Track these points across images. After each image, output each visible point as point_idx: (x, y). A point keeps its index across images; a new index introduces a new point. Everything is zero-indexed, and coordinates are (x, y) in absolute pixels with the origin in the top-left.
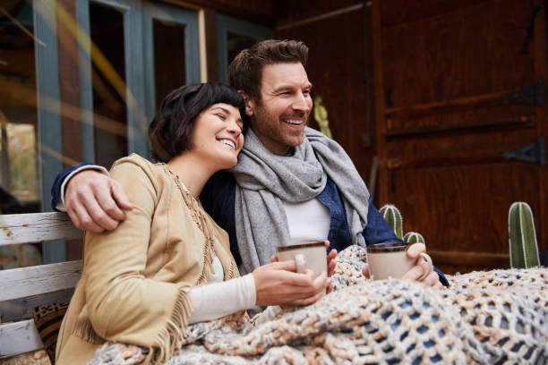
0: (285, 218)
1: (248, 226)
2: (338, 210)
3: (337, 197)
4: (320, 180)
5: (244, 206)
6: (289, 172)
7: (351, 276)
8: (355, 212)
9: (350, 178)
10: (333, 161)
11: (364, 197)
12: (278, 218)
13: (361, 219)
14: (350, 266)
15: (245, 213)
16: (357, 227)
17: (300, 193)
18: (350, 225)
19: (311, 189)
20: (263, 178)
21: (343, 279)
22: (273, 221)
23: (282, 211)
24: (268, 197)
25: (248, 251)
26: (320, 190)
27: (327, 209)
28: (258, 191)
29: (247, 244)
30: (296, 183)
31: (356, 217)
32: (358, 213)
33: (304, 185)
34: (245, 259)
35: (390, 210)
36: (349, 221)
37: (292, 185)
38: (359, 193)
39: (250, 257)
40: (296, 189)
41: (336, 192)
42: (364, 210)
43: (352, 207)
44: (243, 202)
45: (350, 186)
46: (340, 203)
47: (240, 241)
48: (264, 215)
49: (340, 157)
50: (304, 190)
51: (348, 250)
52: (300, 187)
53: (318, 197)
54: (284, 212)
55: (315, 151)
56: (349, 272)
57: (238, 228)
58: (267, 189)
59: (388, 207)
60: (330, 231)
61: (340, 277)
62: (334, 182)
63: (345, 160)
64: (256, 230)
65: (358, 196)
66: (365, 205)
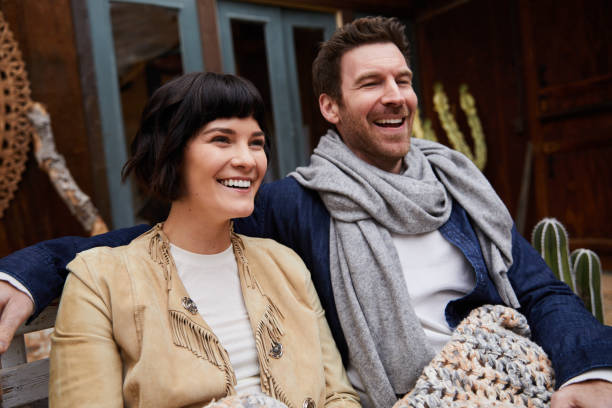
0: (396, 256)
1: (346, 271)
3: (468, 226)
4: (442, 203)
8: (493, 247)
9: (485, 201)
10: (460, 179)
11: (505, 227)
13: (503, 255)
15: (341, 253)
17: (411, 221)
19: (428, 215)
22: (377, 263)
23: (390, 247)
25: (349, 306)
26: (443, 219)
28: (355, 222)
29: (347, 296)
30: (407, 206)
31: (495, 252)
32: (498, 247)
33: (418, 208)
35: (550, 226)
37: (401, 210)
38: (498, 221)
39: (351, 315)
40: (407, 215)
41: (466, 219)
42: (507, 245)
43: (489, 240)
45: (485, 212)
47: (337, 291)
48: (365, 255)
49: (468, 174)
50: (418, 216)
52: (412, 211)
54: (395, 248)
57: (334, 272)
59: (547, 221)
62: (462, 208)
64: (357, 277)
65: (497, 225)
66: (507, 238)
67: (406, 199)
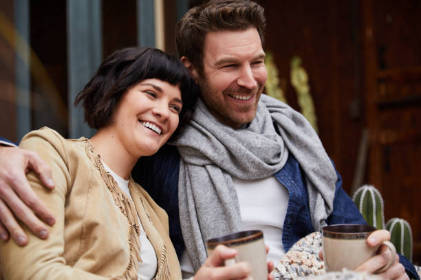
0: (236, 197)
1: (192, 206)
2: (298, 192)
3: (299, 177)
4: (279, 155)
5: (188, 184)
6: (240, 145)
7: (312, 266)
8: (319, 196)
9: (315, 156)
10: (297, 136)
11: (330, 180)
12: (227, 198)
13: (326, 204)
14: (310, 256)
15: (189, 191)
16: (320, 213)
17: (253, 170)
18: (312, 210)
19: (266, 165)
20: (210, 152)
21: (302, 270)
22: (220, 200)
23: (231, 190)
24: (216, 174)
25: (193, 236)
26: (278, 167)
27: (285, 189)
28: (204, 166)
29: (191, 227)
30: (248, 157)
31: (320, 201)
32: (323, 197)
33: (258, 160)
34: (189, 244)
35: (368, 192)
36: (311, 206)
37: (244, 161)
38: (325, 174)
39: (194, 242)
40: (249, 165)
41: (298, 171)
42: (330, 194)
43: (316, 190)
44: (187, 179)
45: (315, 165)
46: (301, 184)
47: (184, 223)
48: (210, 193)
49: (305, 132)
50: (258, 166)
51: (309, 238)
52: (253, 162)
53: (275, 175)
54: (235, 191)
55: (276, 124)
56: (309, 263)
57: (182, 208)
58: (214, 164)
59: (366, 188)
60: (287, 216)
61: (298, 267)
62: (296, 160)
63: (310, 135)
64: (201, 211)
65: (324, 178)
66: (332, 189)
67: (248, 152)
